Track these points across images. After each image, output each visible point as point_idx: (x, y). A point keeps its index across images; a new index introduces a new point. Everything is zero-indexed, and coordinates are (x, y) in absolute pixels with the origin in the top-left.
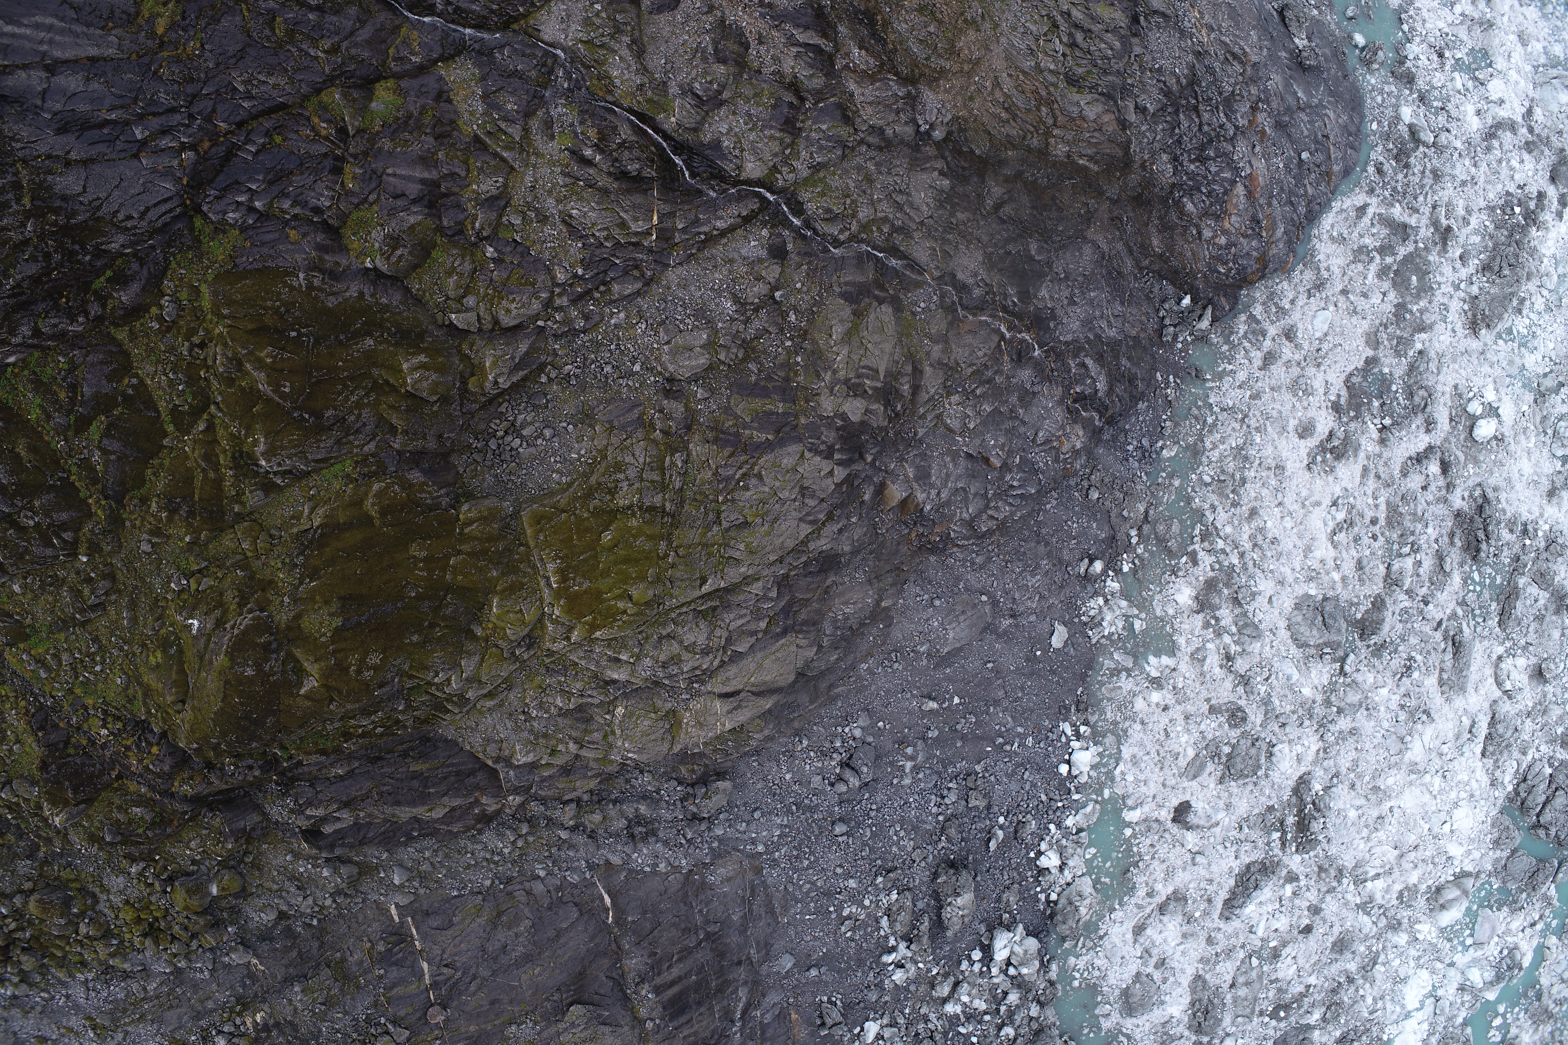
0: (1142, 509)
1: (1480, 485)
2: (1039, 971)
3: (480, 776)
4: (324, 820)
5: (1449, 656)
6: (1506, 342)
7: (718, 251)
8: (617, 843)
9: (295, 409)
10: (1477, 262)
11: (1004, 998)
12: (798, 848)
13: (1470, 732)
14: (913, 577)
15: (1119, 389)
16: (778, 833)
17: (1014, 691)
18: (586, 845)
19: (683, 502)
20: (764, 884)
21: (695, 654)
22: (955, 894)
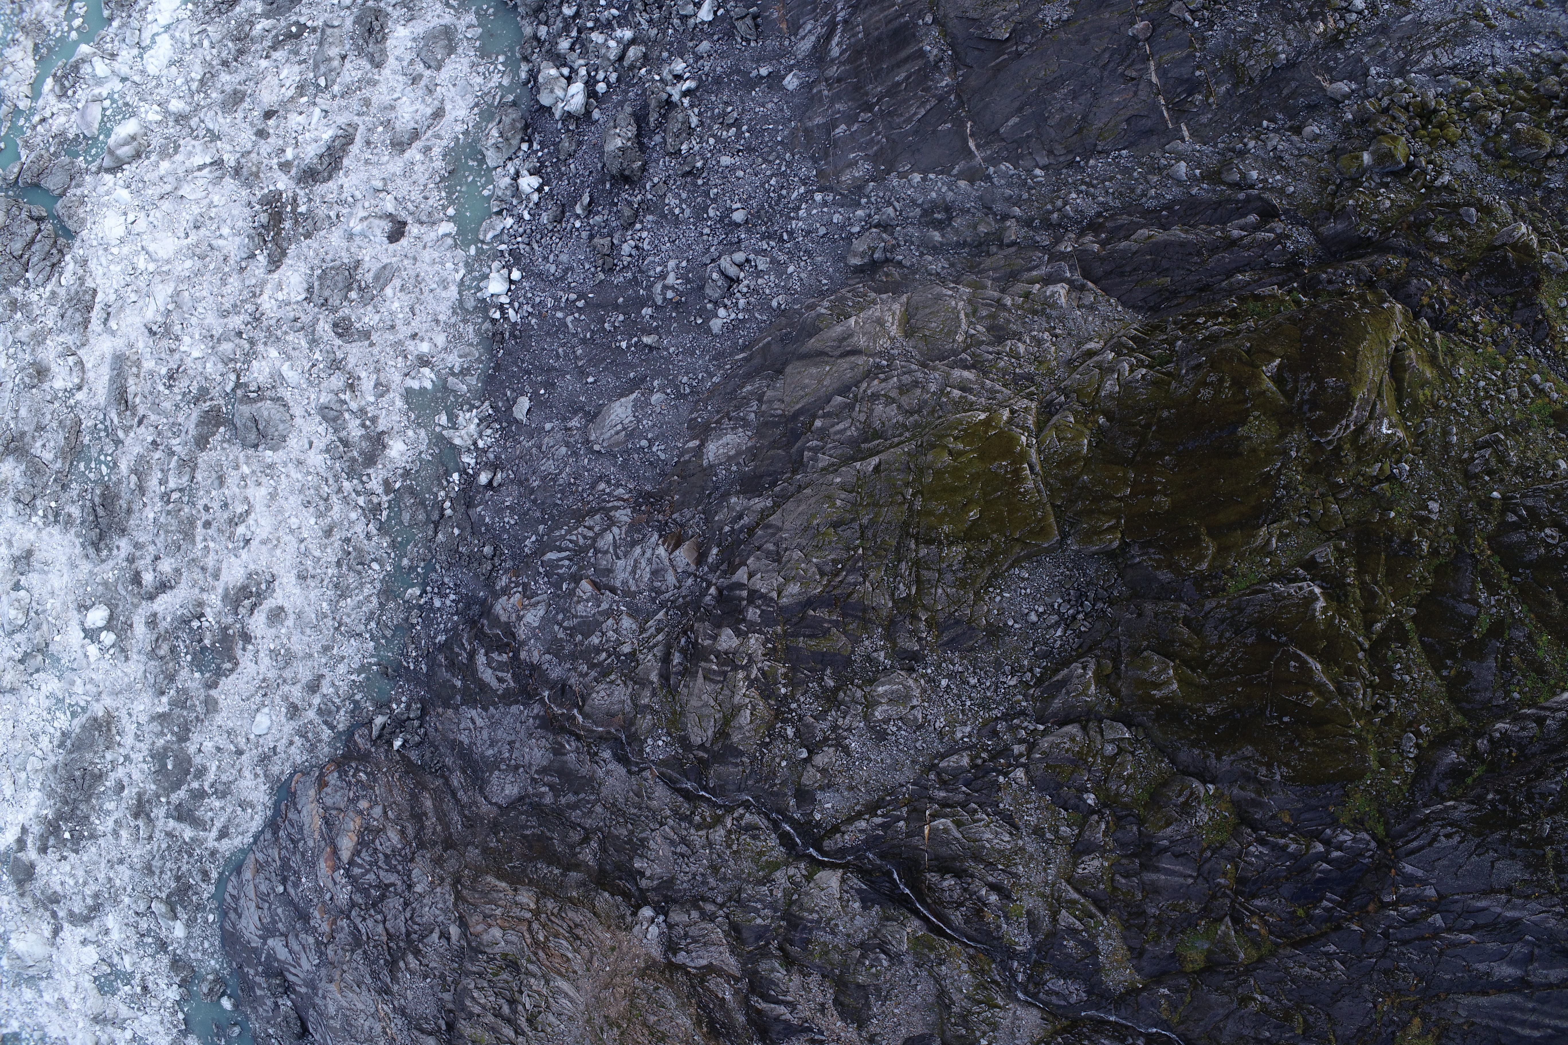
0: (440, 535)
1: (103, 561)
2: (539, 71)
3: (1099, 271)
4: (1256, 228)
5: (132, 389)
6: (77, 704)
7: (863, 797)
8: (963, 203)
9: (1285, 644)
10: (108, 784)
11: (573, 44)
13: (109, 314)
14: (667, 470)
15: (463, 657)
16: (801, 212)
17: (566, 354)
18: (993, 201)
19: (897, 549)
20: (815, 161)
21: (885, 395)
22: (623, 150)
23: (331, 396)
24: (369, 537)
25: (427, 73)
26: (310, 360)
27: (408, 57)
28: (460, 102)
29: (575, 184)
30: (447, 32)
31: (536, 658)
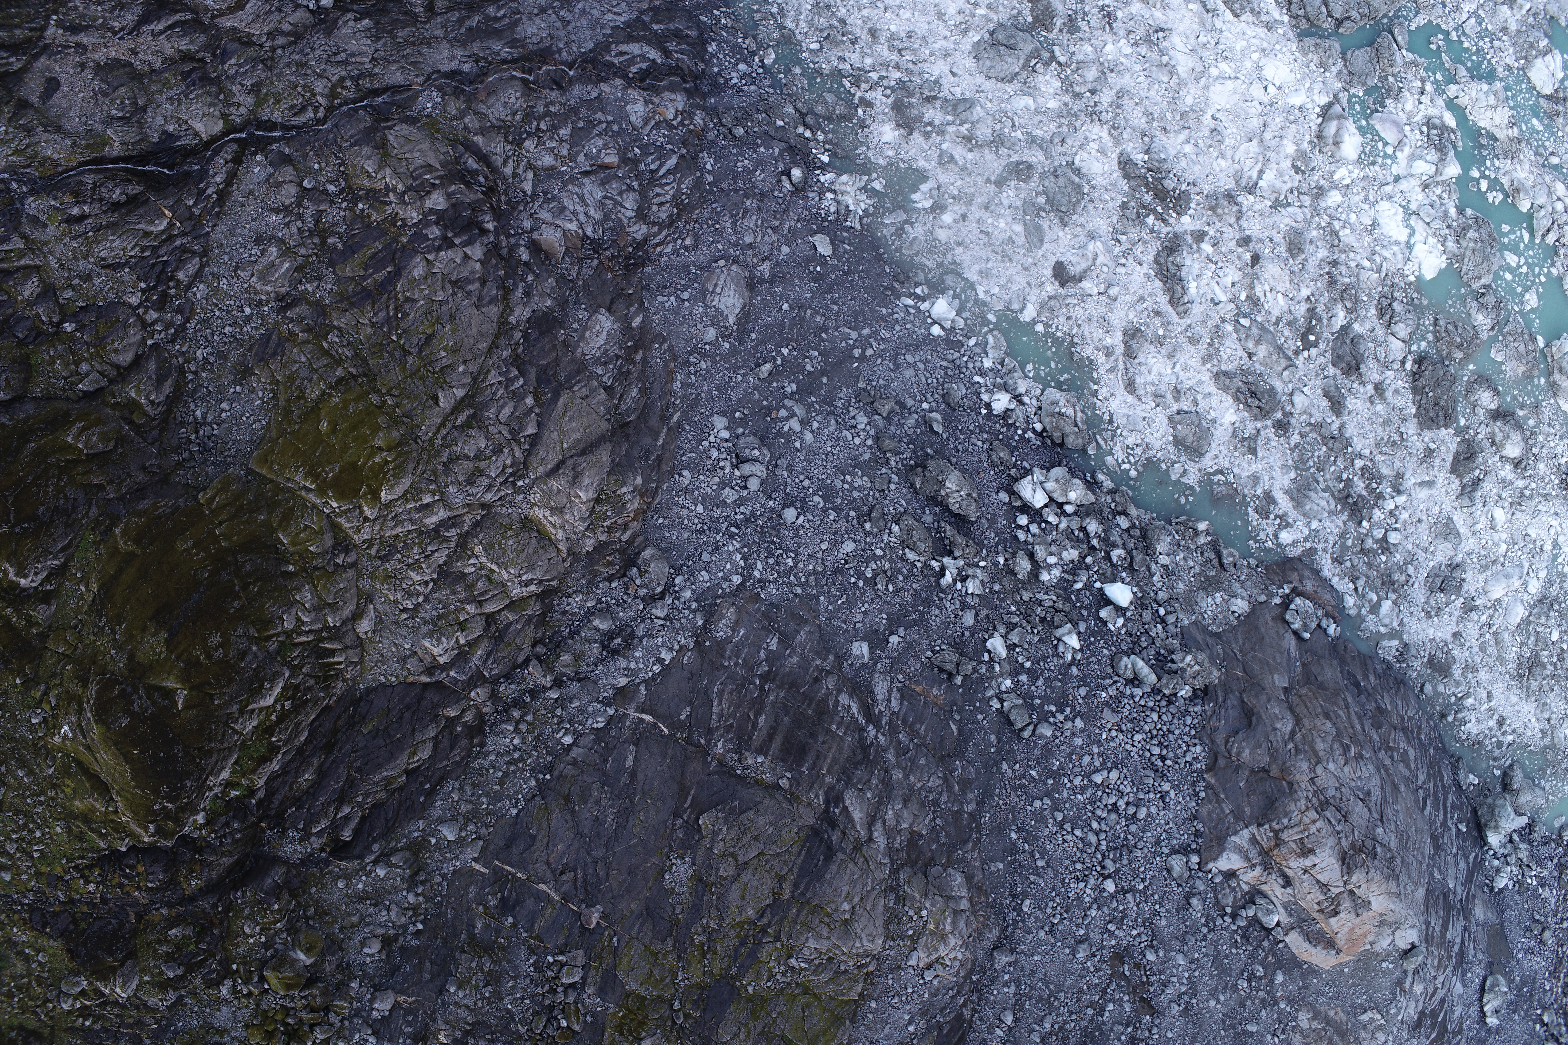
0: (791, 110)
2: (1090, 490)
3: (430, 696)
4: (336, 827)
7: (236, 196)
8: (607, 667)
9: (14, 528)
11: (1087, 534)
12: (771, 555)
13: (1208, 11)
14: (646, 294)
15: (672, 46)
16: (738, 557)
17: (828, 308)
18: (583, 688)
19: (365, 361)
20: (771, 605)
21: (490, 458)
22: (942, 484)
23: (975, 117)
24: (842, 59)
25: (1175, 407)
26: (1020, 126)
27: (1203, 404)
28: (1126, 411)
29: (961, 432)
30: (1196, 452)
31: (605, 87)
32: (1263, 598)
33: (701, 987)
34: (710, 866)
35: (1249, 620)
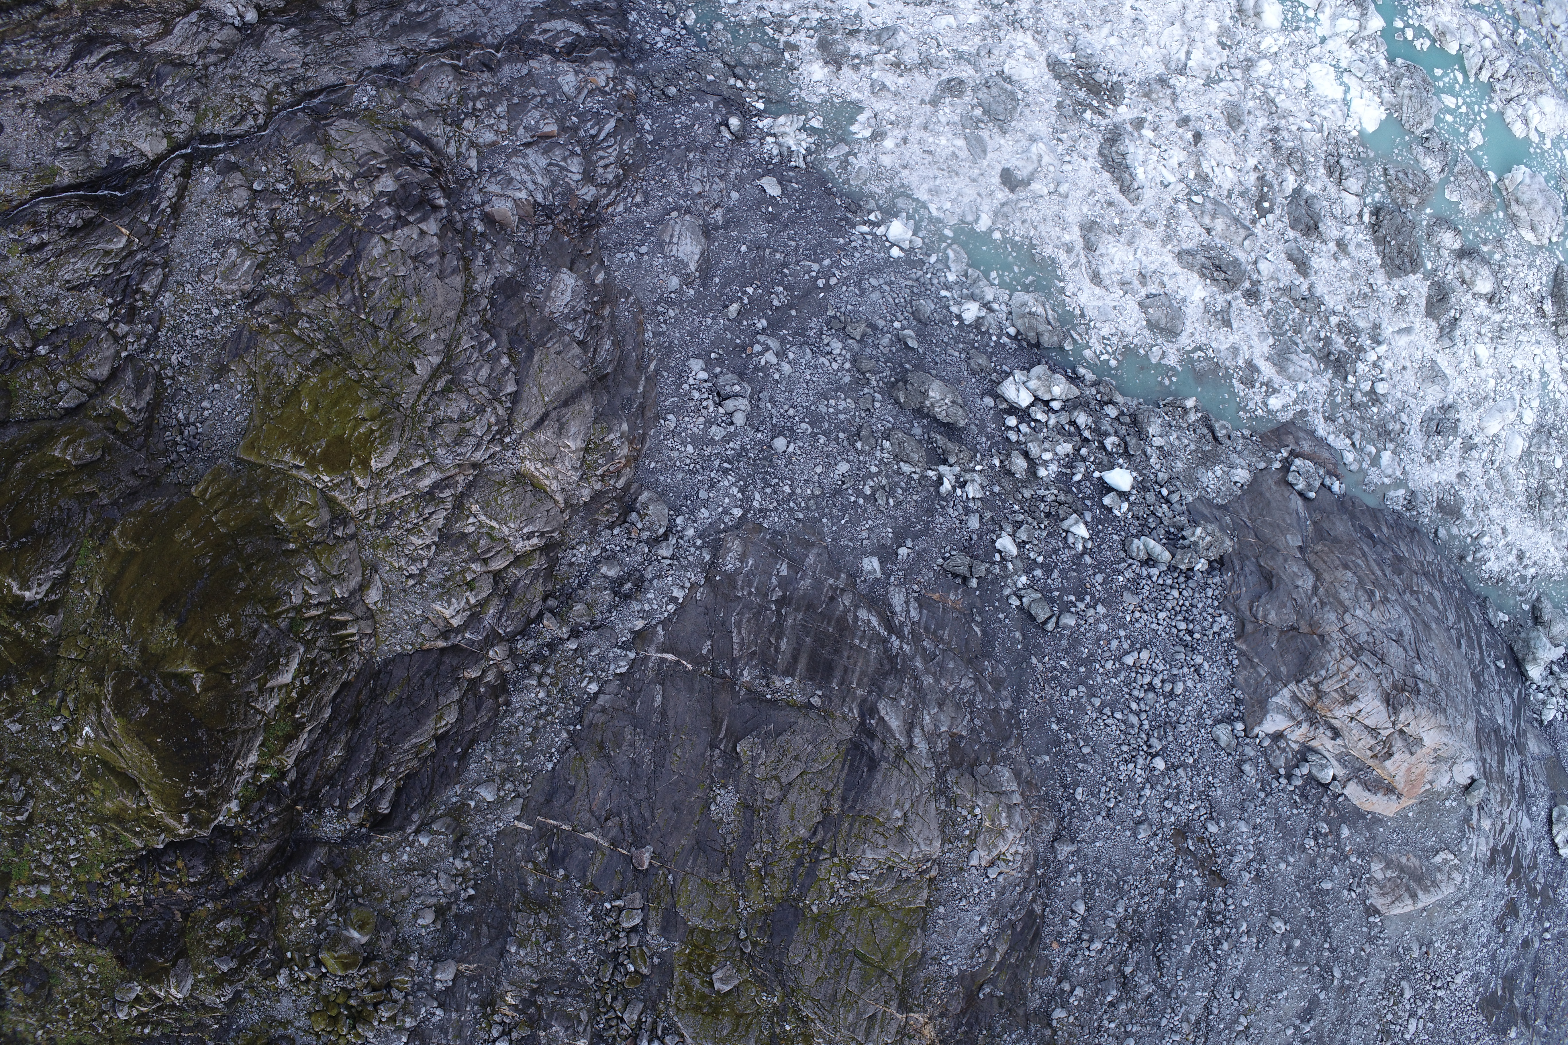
0: (719, 64)
2: (1073, 384)
3: (448, 659)
4: (372, 801)
7: (190, 207)
8: (621, 612)
11: (1077, 427)
14: (605, 253)
15: (593, 19)
16: (735, 490)
17: (786, 245)
18: (600, 635)
19: (337, 341)
20: (775, 532)
21: (474, 418)
22: (925, 394)
23: (900, 43)
24: (761, 8)
25: (1143, 292)
26: (946, 45)
27: (1170, 285)
28: (1096, 303)
29: (937, 346)
30: (1171, 332)
31: (534, 64)
32: (1262, 465)
33: (765, 913)
34: (755, 791)
35: (1253, 488)
